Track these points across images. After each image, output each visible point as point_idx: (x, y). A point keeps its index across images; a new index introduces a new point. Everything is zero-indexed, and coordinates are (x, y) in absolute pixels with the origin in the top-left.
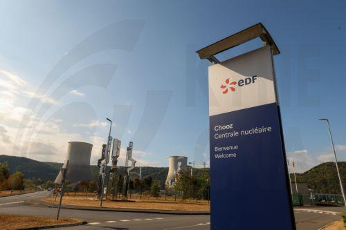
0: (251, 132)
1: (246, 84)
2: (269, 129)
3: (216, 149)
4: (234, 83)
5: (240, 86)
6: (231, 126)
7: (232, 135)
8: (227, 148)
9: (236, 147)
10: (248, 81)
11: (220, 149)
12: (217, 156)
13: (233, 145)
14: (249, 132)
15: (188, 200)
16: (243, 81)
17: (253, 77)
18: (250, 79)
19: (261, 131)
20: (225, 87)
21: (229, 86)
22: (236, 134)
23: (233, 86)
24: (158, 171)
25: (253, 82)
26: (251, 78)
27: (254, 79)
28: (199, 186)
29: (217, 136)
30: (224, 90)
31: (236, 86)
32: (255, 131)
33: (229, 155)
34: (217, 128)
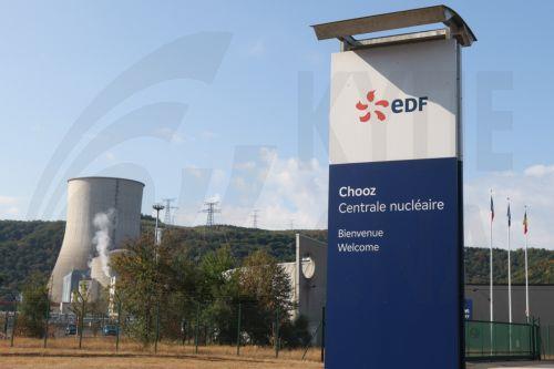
0: (409, 207)
1: (407, 110)
2: (440, 205)
3: (342, 233)
4: (385, 103)
5: (395, 111)
6: (371, 192)
7: (374, 208)
8: (363, 234)
9: (380, 233)
10: (411, 105)
11: (348, 234)
12: (342, 248)
13: (375, 229)
14: (405, 207)
15: (163, 346)
16: (400, 101)
17: (421, 99)
18: (414, 100)
19: (426, 206)
20: (365, 107)
21: (372, 108)
22: (382, 208)
23: (381, 108)
24: (18, 236)
25: (421, 109)
26: (417, 100)
27: (421, 104)
28: (206, 297)
29: (344, 208)
30: (363, 113)
31: (387, 111)
32: (416, 206)
33: (365, 248)
34: (345, 192)
